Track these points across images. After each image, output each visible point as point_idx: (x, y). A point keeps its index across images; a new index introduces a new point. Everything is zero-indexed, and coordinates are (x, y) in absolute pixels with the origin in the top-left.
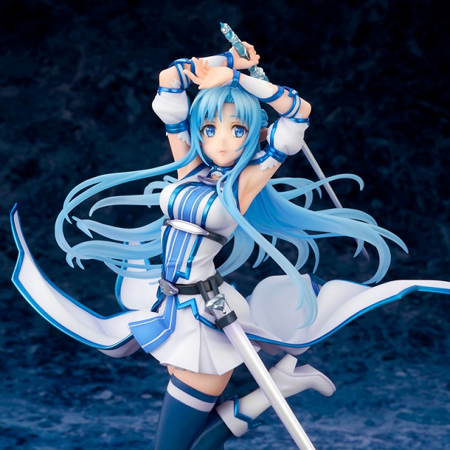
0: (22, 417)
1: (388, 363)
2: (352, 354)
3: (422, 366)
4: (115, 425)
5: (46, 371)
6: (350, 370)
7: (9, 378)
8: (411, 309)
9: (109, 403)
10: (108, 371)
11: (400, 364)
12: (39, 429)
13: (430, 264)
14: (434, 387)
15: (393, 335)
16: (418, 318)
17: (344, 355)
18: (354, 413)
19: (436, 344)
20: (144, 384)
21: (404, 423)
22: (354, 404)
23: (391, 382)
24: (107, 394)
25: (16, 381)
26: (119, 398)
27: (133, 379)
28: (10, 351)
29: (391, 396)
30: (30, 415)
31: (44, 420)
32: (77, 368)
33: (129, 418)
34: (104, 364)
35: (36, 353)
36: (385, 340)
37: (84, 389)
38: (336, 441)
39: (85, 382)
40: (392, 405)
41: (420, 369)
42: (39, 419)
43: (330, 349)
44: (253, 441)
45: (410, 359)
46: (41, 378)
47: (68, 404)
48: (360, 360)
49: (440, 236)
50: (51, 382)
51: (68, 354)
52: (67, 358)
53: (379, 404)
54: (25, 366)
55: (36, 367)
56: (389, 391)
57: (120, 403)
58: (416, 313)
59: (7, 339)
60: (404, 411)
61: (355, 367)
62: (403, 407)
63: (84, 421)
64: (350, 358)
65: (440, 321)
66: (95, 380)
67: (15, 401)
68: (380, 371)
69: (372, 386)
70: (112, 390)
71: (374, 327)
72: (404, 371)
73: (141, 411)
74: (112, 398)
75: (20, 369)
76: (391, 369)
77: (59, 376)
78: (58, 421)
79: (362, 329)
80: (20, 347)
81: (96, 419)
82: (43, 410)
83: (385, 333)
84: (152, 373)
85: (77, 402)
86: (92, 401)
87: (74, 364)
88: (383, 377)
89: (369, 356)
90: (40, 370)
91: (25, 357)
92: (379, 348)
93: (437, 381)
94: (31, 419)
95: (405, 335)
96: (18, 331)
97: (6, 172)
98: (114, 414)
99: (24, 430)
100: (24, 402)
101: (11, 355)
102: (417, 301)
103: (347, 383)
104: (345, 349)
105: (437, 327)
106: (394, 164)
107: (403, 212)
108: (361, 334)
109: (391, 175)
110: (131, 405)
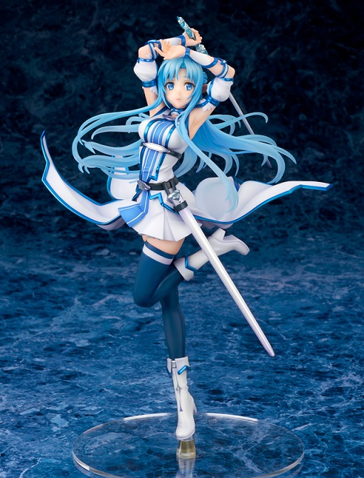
0: (46, 267)
1: (303, 232)
2: (278, 225)
3: (327, 234)
4: (110, 273)
5: (64, 235)
6: (276, 236)
7: (38, 240)
9: (106, 258)
11: (311, 232)
12: (57, 275)
13: (338, 161)
14: (333, 249)
15: (308, 212)
16: (327, 199)
17: (273, 226)
18: (275, 266)
19: (338, 218)
20: (132, 245)
21: (309, 273)
22: (276, 260)
23: (303, 245)
24: (106, 252)
25: (43, 242)
26: (114, 254)
27: (124, 241)
28: (40, 221)
29: (302, 255)
30: (51, 266)
31: (60, 269)
32: (86, 233)
33: (119, 268)
35: (58, 223)
36: (302, 215)
37: (90, 248)
38: (260, 285)
39: (91, 243)
40: (302, 261)
41: (325, 236)
42: (57, 268)
43: (263, 221)
44: (203, 285)
45: (319, 229)
46: (60, 240)
47: (78, 258)
48: (284, 229)
49: (346, 141)
50: (67, 243)
53: (293, 260)
54: (50, 231)
55: (58, 232)
56: (301, 251)
57: (114, 258)
59: (38, 213)
60: (310, 265)
61: (280, 234)
62: (310, 262)
63: (89, 271)
64: (276, 228)
65: (342, 202)
66: (98, 242)
67: (41, 256)
68: (297, 237)
69: (290, 248)
70: (109, 249)
71: (295, 205)
72: (314, 237)
73: (128, 263)
74: (109, 254)
75: (47, 234)
76: (304, 235)
77: (72, 238)
78: (71, 270)
79: (287, 207)
80: (47, 218)
81: (97, 269)
82: (61, 262)
83: (303, 210)
85: (85, 257)
86: (94, 256)
88: (298, 242)
89: (289, 227)
90: (60, 234)
91: (50, 225)
92: (297, 221)
93: (336, 244)
94: (52, 269)
95: (317, 212)
96: (46, 206)
97: (41, 92)
98: (109, 266)
99: (47, 276)
100: (48, 257)
101: (41, 224)
103: (272, 245)
104: (274, 221)
105: (340, 207)
106: (316, 89)
107: (321, 123)
108: (286, 211)
109: (314, 97)
110: (121, 260)
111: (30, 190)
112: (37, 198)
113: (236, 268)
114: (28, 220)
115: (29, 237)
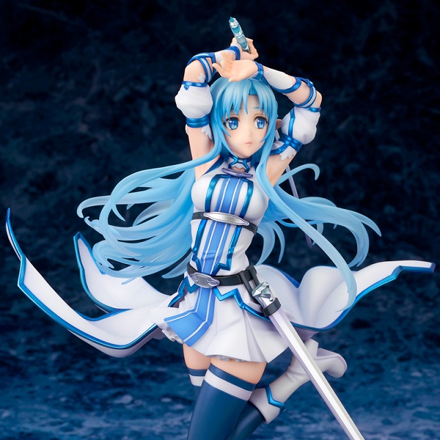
0: (43, 422)
1: (404, 364)
2: (368, 356)
3: (438, 366)
4: (136, 428)
5: (67, 378)
6: (366, 371)
7: (30, 385)
8: (426, 312)
9: (130, 407)
10: (128, 377)
11: (416, 365)
12: (61, 433)
15: (408, 337)
16: (433, 320)
17: (361, 357)
18: (372, 412)
20: (164, 388)
21: (420, 421)
22: (371, 403)
23: (407, 382)
24: (127, 399)
25: (37, 388)
26: (139, 402)
27: (152, 384)
28: (31, 358)
29: (408, 396)
30: (51, 420)
31: (65, 425)
32: (97, 374)
33: (149, 421)
34: (124, 370)
35: (57, 361)
36: (400, 341)
37: (105, 394)
39: (105, 387)
40: (409, 405)
41: (435, 369)
42: (60, 423)
45: (426, 360)
46: (62, 384)
47: (89, 409)
48: (376, 361)
50: (71, 388)
51: (88, 361)
52: (87, 365)
53: (396, 404)
54: (46, 373)
55: (56, 373)
56: (405, 391)
57: (140, 407)
58: (430, 315)
59: (29, 347)
60: (420, 409)
61: (372, 369)
62: (420, 405)
63: (105, 425)
64: (366, 360)
66: (115, 385)
67: (36, 406)
68: (396, 372)
69: (388, 386)
70: (132, 395)
71: (389, 329)
72: (420, 371)
73: (161, 414)
74: (132, 402)
75: (41, 376)
76: (407, 369)
77: (79, 382)
78: (79, 425)
79: (377, 332)
80: (41, 355)
81: (117, 423)
82: (65, 415)
83: (400, 335)
84: (171, 378)
85: (98, 407)
86: (112, 405)
87: (95, 370)
88: (399, 378)
89: (385, 358)
90: (61, 376)
91: (45, 364)
92: (394, 349)
94: (53, 424)
95: (420, 336)
96: (38, 339)
97: (24, 185)
98: (134, 417)
99: (46, 434)
100: (45, 408)
101: (33, 363)
102: (431, 304)
103: (363, 384)
104: (361, 351)
106: (406, 171)
107: (415, 217)
108: (377, 336)
109: (403, 182)
110: (151, 409)
111: (15, 317)
112: (25, 329)
113: (316, 416)
114: (14, 359)
115: (17, 380)
